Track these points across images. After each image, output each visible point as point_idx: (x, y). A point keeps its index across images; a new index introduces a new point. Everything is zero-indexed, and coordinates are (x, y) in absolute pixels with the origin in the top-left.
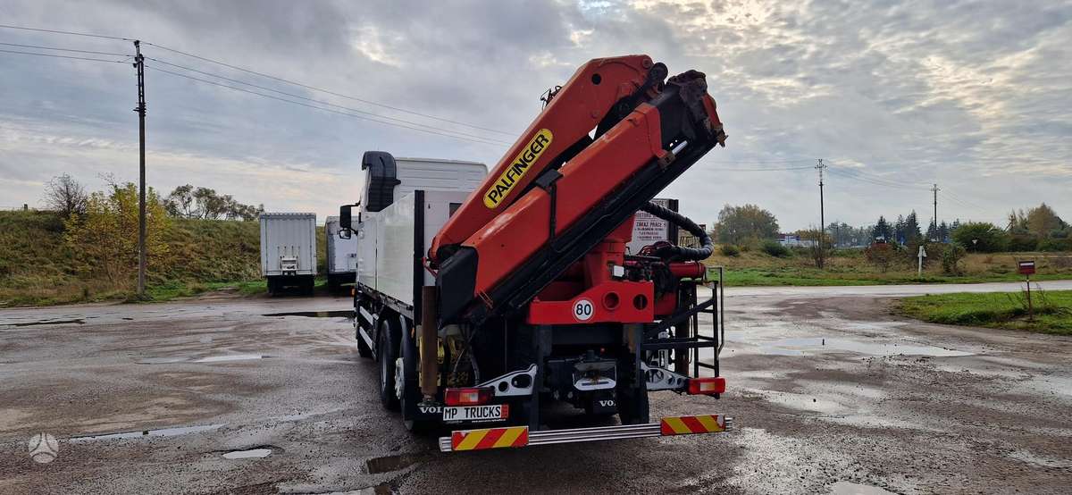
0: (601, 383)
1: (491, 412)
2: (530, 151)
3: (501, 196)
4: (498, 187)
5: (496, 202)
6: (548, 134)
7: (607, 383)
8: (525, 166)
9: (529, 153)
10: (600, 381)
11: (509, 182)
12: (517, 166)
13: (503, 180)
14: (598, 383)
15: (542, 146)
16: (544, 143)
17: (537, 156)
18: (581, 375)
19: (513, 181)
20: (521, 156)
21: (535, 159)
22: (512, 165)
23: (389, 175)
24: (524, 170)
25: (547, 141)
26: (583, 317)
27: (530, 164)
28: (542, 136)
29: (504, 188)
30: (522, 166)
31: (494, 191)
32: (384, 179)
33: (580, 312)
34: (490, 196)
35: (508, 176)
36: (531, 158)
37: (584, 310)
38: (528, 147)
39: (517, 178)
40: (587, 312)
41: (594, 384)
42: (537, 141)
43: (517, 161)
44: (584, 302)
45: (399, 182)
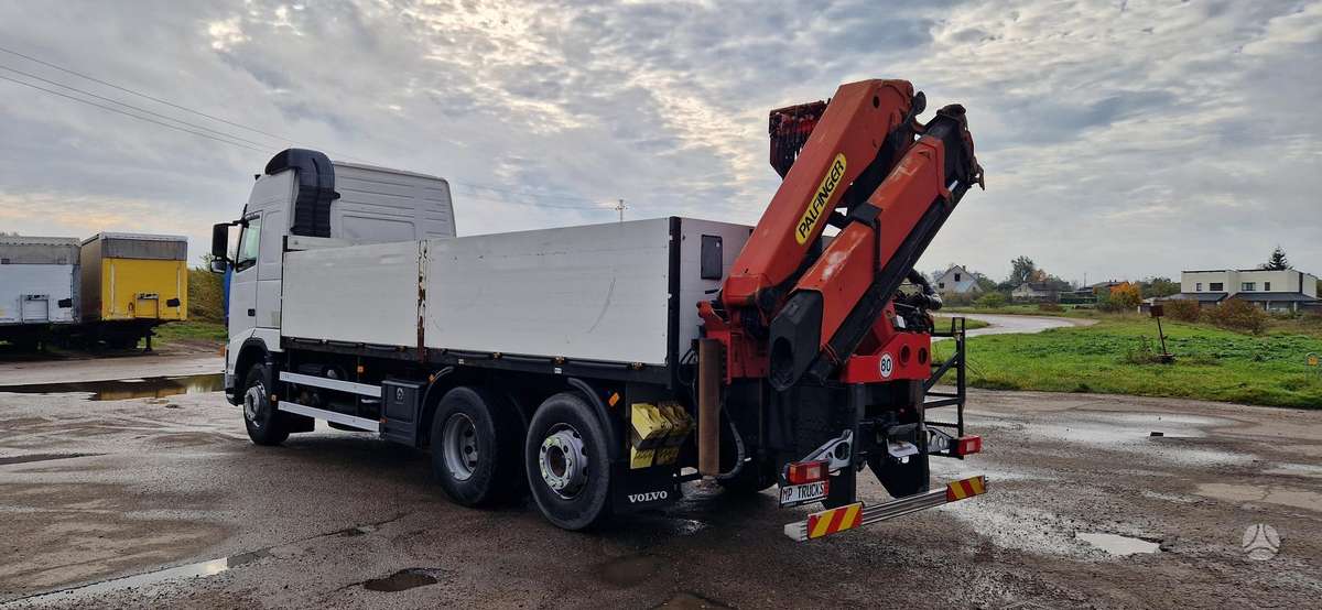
0: (906, 448)
1: (817, 490)
2: (830, 179)
3: (809, 228)
5: (805, 235)
6: (844, 159)
7: (910, 447)
8: (826, 195)
9: (829, 182)
10: (904, 446)
11: (815, 214)
12: (820, 195)
13: (810, 212)
15: (839, 173)
16: (841, 169)
17: (835, 184)
19: (818, 212)
20: (823, 185)
21: (834, 188)
22: (817, 195)
23: (325, 185)
25: (843, 167)
26: (886, 374)
27: (830, 194)
28: (839, 161)
29: (811, 221)
30: (823, 196)
31: (804, 224)
32: (319, 190)
33: (883, 368)
34: (800, 229)
35: (814, 207)
36: (831, 186)
37: (886, 366)
38: (829, 175)
39: (820, 209)
40: (889, 368)
41: (902, 450)
42: (835, 167)
43: (821, 190)
44: (887, 357)
45: (338, 196)
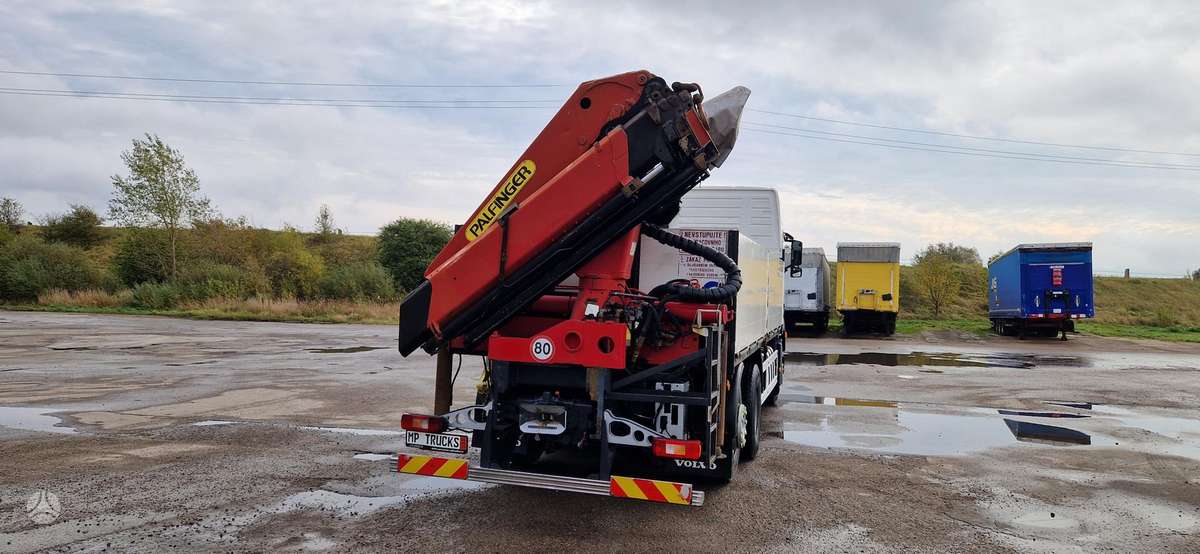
0: (549, 428)
1: (449, 442)
2: (512, 184)
3: (482, 229)
4: (479, 220)
5: (476, 235)
6: (531, 166)
7: (555, 428)
8: (506, 199)
9: (510, 186)
10: (548, 425)
11: (490, 216)
12: (498, 199)
13: (484, 214)
14: (546, 428)
15: (524, 178)
16: (526, 175)
17: (519, 188)
18: (530, 417)
19: (494, 214)
20: (503, 189)
21: (516, 192)
22: (494, 199)
24: (505, 203)
25: (529, 172)
26: (542, 357)
27: (511, 197)
28: (524, 168)
29: (485, 222)
30: (502, 199)
31: (475, 225)
33: (538, 350)
34: (471, 230)
35: (489, 210)
36: (512, 190)
37: (542, 349)
38: (510, 180)
39: (498, 211)
40: (546, 351)
41: (542, 427)
42: (519, 173)
43: (499, 195)
44: (543, 341)
